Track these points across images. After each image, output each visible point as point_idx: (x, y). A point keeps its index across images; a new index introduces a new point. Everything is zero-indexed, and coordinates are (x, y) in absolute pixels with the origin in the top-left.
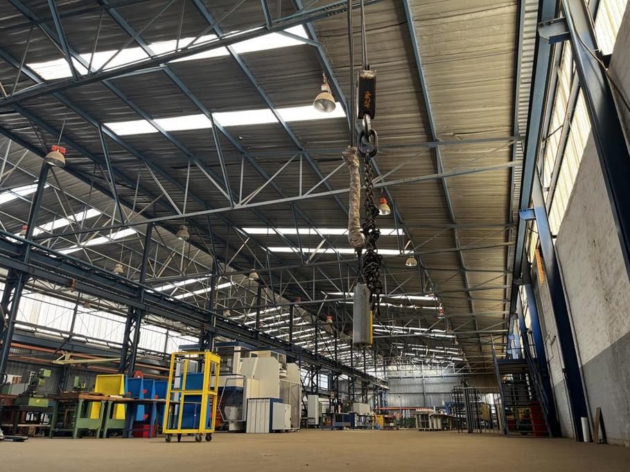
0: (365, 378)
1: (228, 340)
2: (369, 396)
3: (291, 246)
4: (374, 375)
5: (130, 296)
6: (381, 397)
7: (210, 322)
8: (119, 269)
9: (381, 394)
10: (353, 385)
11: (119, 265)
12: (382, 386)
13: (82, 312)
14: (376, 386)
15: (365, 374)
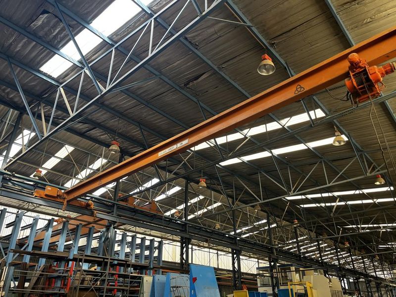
0: (377, 279)
1: (286, 263)
2: (383, 292)
3: (315, 203)
4: (382, 276)
5: (231, 243)
6: (392, 293)
7: (273, 253)
8: (218, 226)
9: (391, 290)
10: (370, 285)
11: (217, 224)
12: (391, 284)
13: (196, 250)
14: (387, 285)
15: (377, 277)
